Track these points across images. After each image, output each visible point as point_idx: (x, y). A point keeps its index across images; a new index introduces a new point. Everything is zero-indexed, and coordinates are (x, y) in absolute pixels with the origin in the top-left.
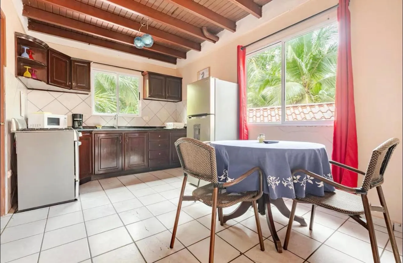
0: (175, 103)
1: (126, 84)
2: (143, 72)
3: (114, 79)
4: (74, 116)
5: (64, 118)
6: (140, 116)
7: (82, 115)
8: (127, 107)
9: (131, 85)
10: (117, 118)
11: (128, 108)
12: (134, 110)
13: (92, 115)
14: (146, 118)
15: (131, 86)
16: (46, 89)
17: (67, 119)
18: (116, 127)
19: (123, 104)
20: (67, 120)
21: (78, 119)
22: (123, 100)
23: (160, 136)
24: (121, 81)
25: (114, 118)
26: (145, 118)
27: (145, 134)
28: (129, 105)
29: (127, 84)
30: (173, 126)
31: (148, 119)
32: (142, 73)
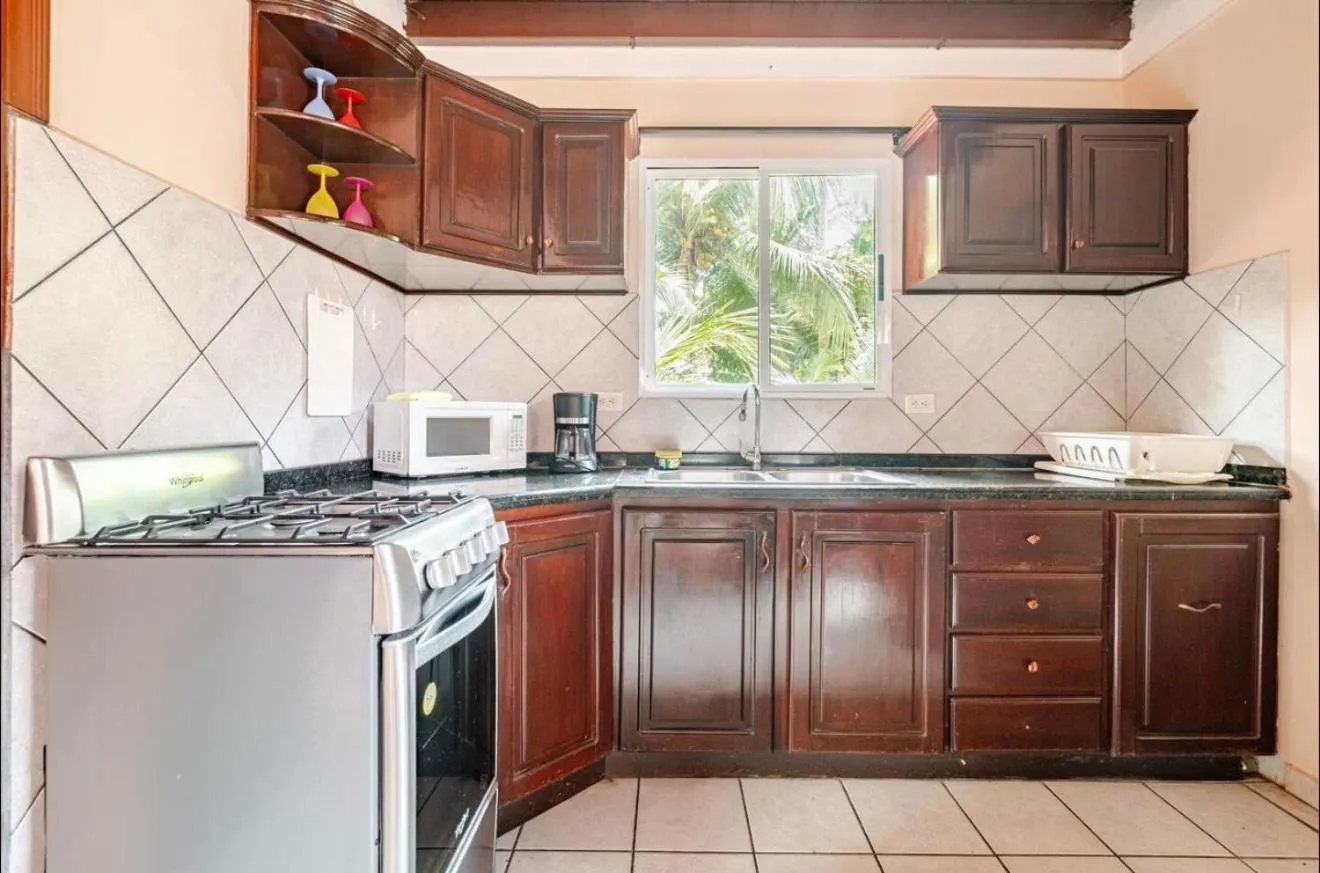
0: (1114, 298)
1: (818, 269)
2: (900, 132)
3: (779, 258)
4: (563, 403)
5: (510, 417)
6: (884, 390)
7: (595, 398)
8: (822, 351)
9: (833, 270)
10: (758, 407)
11: (823, 354)
12: (843, 361)
13: (641, 394)
14: (921, 405)
15: (837, 274)
16: (468, 287)
17: (525, 418)
18: (749, 458)
19: (807, 341)
20: (525, 427)
21: (575, 421)
22: (808, 329)
23: (1032, 540)
24: (802, 260)
25: (740, 411)
26: (914, 404)
27: (927, 519)
28: (827, 343)
29: (822, 270)
30: (1133, 463)
31: (931, 409)
32: (896, 141)
